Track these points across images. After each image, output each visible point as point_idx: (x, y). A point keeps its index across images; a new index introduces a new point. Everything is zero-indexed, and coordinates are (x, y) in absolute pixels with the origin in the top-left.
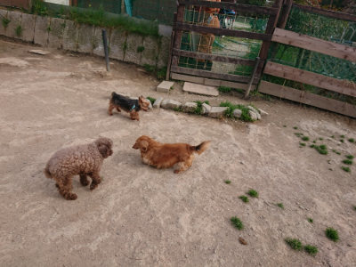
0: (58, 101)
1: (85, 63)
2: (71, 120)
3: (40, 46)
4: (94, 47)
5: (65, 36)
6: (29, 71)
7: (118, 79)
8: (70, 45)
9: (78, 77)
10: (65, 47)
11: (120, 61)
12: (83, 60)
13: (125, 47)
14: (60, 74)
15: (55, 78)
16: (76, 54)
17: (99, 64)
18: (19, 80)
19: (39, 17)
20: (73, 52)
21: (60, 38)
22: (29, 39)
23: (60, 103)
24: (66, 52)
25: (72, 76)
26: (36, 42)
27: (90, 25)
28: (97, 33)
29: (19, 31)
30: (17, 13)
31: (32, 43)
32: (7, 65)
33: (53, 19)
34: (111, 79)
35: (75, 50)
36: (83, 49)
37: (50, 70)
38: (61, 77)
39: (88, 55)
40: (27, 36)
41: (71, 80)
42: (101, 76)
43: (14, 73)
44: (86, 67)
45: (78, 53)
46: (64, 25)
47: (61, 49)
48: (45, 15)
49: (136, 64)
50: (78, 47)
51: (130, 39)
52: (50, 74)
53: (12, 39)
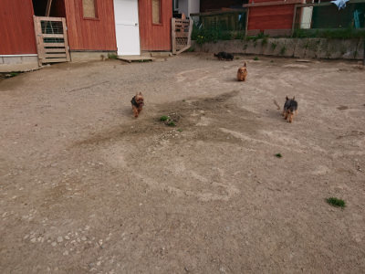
3: (298, 58)
4: (343, 53)
5: (319, 48)
8: (323, 54)
9: (345, 70)
10: (319, 56)
12: (337, 62)
14: (332, 69)
19: (299, 40)
20: (325, 59)
21: (315, 51)
22: (290, 55)
24: (320, 59)
26: (295, 56)
27: (341, 39)
28: (346, 43)
29: (283, 51)
30: (283, 39)
31: (293, 57)
33: (310, 39)
35: (327, 57)
36: (333, 56)
38: (334, 71)
39: (338, 59)
40: (288, 53)
41: (342, 72)
44: (343, 65)
45: (328, 59)
46: (319, 42)
47: (316, 58)
48: (304, 37)
50: (329, 55)
53: (277, 57)
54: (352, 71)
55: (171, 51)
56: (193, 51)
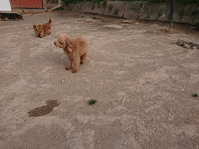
0: (143, 45)
1: (154, 25)
2: (155, 55)
3: (126, 19)
5: (142, 11)
6: (124, 30)
7: (177, 33)
8: (144, 16)
9: (151, 32)
10: (141, 18)
11: (177, 23)
12: (152, 24)
13: (182, 13)
14: (141, 31)
15: (138, 33)
16: (148, 21)
17: (163, 26)
18: (120, 34)
19: (128, 2)
20: (145, 20)
21: (138, 13)
22: (121, 16)
23: (145, 46)
24: (141, 21)
25: (147, 32)
26: (124, 17)
28: (163, 6)
29: (116, 12)
30: (117, 2)
32: (113, 28)
33: (136, 2)
34: (173, 33)
35: (146, 19)
37: (135, 29)
38: (141, 33)
39: (154, 21)
40: (120, 14)
41: (147, 34)
42: (166, 31)
43: (116, 32)
44: (155, 27)
45: (148, 20)
46: (142, 5)
47: (138, 19)
48: (131, 1)
49: (190, 24)
50: (149, 17)
51: (187, 8)
52: (135, 31)
53: (113, 17)
54: (157, 34)
55: (43, 8)
56: (63, 9)
